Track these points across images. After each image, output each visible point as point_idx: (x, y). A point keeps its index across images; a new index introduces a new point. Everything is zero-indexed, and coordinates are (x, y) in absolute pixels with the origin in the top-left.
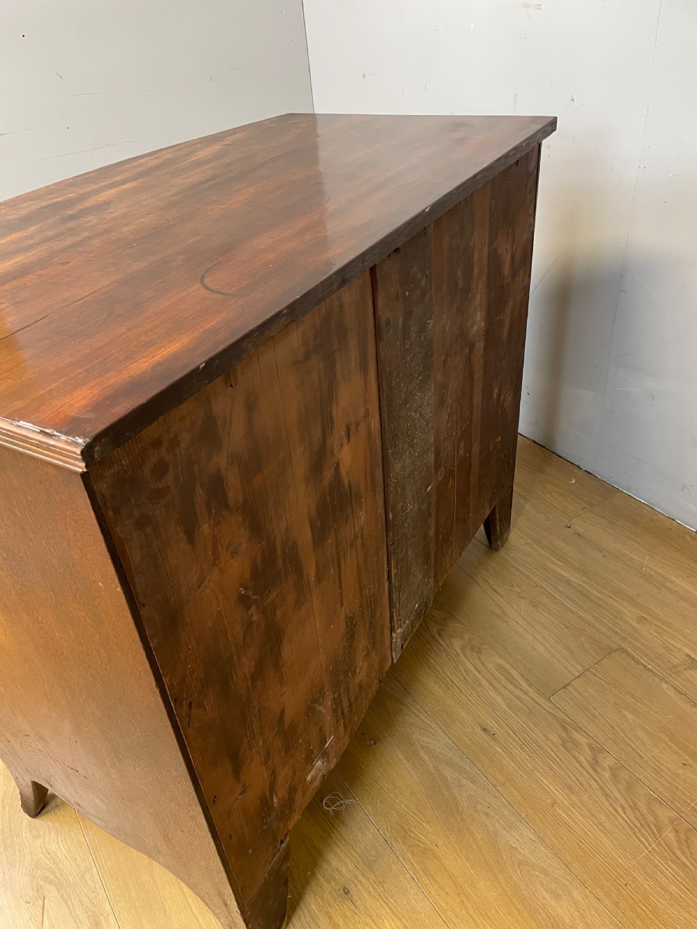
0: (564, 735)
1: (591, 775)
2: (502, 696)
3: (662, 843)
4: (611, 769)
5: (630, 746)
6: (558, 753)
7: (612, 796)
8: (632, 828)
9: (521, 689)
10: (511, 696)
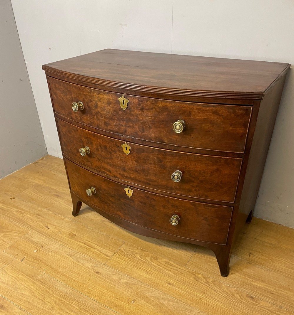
0: (195, 277)
1: (208, 286)
2: (170, 271)
3: (236, 298)
4: (213, 282)
5: (215, 273)
6: (195, 283)
7: (216, 290)
8: (225, 298)
9: (175, 267)
10: (173, 270)
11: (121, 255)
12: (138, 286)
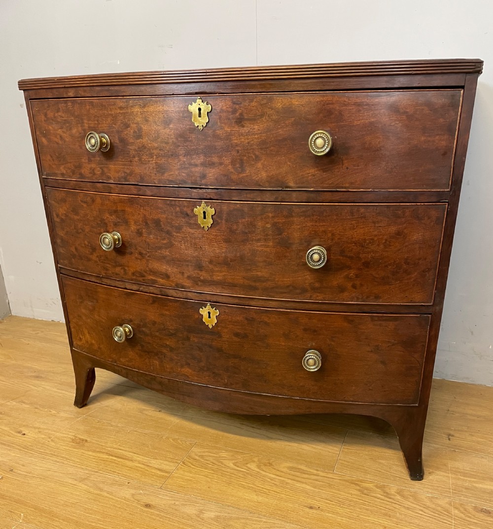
0: (358, 488)
1: (391, 502)
2: (305, 483)
3: (455, 517)
4: (398, 493)
6: (363, 499)
10: (312, 481)
11: (193, 467)
12: (243, 521)
